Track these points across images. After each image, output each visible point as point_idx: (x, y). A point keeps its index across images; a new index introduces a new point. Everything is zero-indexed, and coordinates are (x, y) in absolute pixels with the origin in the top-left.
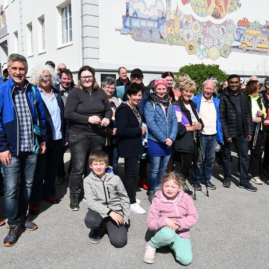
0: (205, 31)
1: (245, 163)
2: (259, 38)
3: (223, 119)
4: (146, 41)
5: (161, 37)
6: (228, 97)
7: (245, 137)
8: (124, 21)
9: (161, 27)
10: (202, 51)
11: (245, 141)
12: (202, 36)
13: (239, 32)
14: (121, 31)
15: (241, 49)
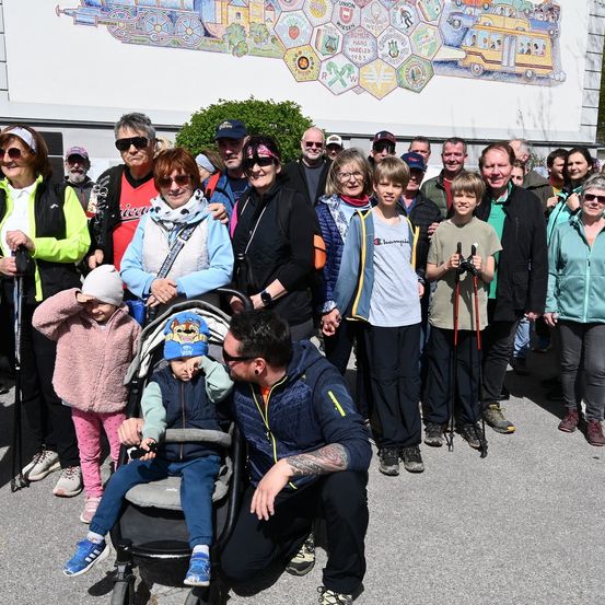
0: (347, 19)
2: (520, 39)
4: (157, 43)
5: (207, 34)
9: (206, 6)
10: (342, 73)
12: (339, 33)
13: (457, 22)
14: (74, 14)
15: (466, 68)
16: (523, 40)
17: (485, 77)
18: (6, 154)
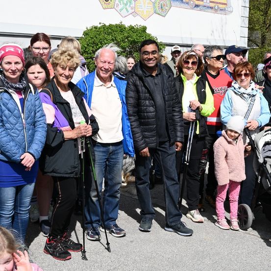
1: (172, 189)
3: (134, 116)
6: (141, 79)
7: (170, 146)
11: (170, 152)
15: (187, 3)
17: (196, 8)
18: (190, 64)
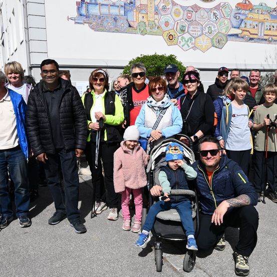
0: (189, 17)
2: (266, 24)
4: (109, 31)
5: (130, 26)
8: (78, 9)
9: (129, 14)
10: (188, 41)
12: (186, 24)
13: (238, 17)
14: (75, 20)
15: (242, 37)
16: (267, 24)
17: (250, 41)
